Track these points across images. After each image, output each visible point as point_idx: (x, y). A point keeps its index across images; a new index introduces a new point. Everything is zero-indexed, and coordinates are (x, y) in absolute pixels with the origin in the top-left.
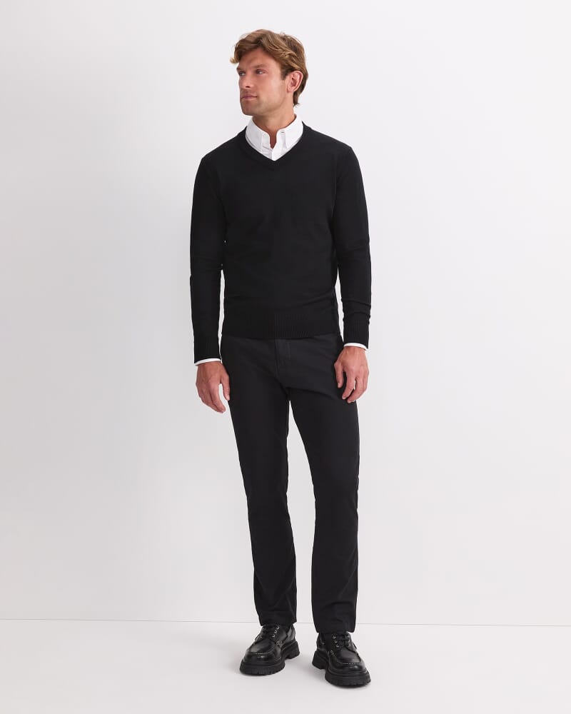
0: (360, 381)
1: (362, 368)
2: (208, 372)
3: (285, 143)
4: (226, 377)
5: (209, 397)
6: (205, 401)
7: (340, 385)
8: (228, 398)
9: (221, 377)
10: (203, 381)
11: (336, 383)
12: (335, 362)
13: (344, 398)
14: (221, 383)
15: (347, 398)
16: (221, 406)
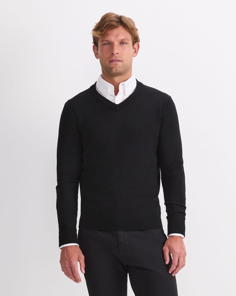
0: (181, 260)
1: (182, 250)
2: (70, 253)
3: (124, 93)
4: (83, 257)
5: (70, 271)
6: (67, 274)
7: (167, 262)
8: (84, 271)
9: (79, 257)
10: (66, 259)
11: (164, 261)
12: (163, 246)
13: (170, 272)
14: (79, 261)
15: (172, 272)
16: (78, 277)
